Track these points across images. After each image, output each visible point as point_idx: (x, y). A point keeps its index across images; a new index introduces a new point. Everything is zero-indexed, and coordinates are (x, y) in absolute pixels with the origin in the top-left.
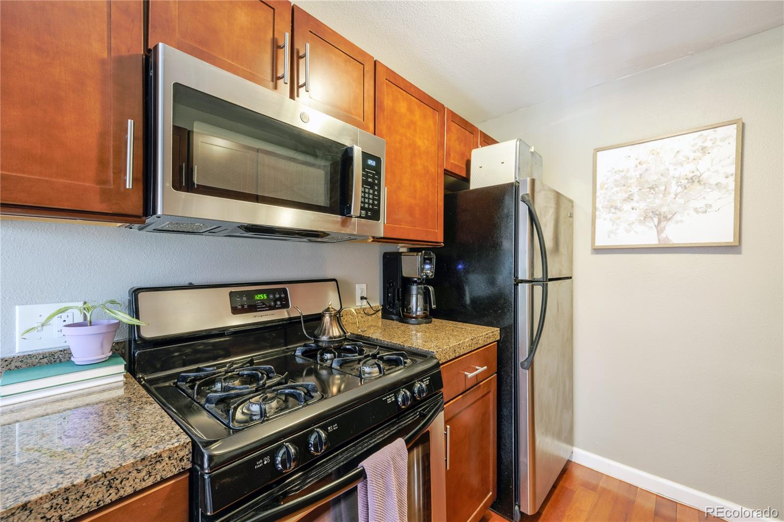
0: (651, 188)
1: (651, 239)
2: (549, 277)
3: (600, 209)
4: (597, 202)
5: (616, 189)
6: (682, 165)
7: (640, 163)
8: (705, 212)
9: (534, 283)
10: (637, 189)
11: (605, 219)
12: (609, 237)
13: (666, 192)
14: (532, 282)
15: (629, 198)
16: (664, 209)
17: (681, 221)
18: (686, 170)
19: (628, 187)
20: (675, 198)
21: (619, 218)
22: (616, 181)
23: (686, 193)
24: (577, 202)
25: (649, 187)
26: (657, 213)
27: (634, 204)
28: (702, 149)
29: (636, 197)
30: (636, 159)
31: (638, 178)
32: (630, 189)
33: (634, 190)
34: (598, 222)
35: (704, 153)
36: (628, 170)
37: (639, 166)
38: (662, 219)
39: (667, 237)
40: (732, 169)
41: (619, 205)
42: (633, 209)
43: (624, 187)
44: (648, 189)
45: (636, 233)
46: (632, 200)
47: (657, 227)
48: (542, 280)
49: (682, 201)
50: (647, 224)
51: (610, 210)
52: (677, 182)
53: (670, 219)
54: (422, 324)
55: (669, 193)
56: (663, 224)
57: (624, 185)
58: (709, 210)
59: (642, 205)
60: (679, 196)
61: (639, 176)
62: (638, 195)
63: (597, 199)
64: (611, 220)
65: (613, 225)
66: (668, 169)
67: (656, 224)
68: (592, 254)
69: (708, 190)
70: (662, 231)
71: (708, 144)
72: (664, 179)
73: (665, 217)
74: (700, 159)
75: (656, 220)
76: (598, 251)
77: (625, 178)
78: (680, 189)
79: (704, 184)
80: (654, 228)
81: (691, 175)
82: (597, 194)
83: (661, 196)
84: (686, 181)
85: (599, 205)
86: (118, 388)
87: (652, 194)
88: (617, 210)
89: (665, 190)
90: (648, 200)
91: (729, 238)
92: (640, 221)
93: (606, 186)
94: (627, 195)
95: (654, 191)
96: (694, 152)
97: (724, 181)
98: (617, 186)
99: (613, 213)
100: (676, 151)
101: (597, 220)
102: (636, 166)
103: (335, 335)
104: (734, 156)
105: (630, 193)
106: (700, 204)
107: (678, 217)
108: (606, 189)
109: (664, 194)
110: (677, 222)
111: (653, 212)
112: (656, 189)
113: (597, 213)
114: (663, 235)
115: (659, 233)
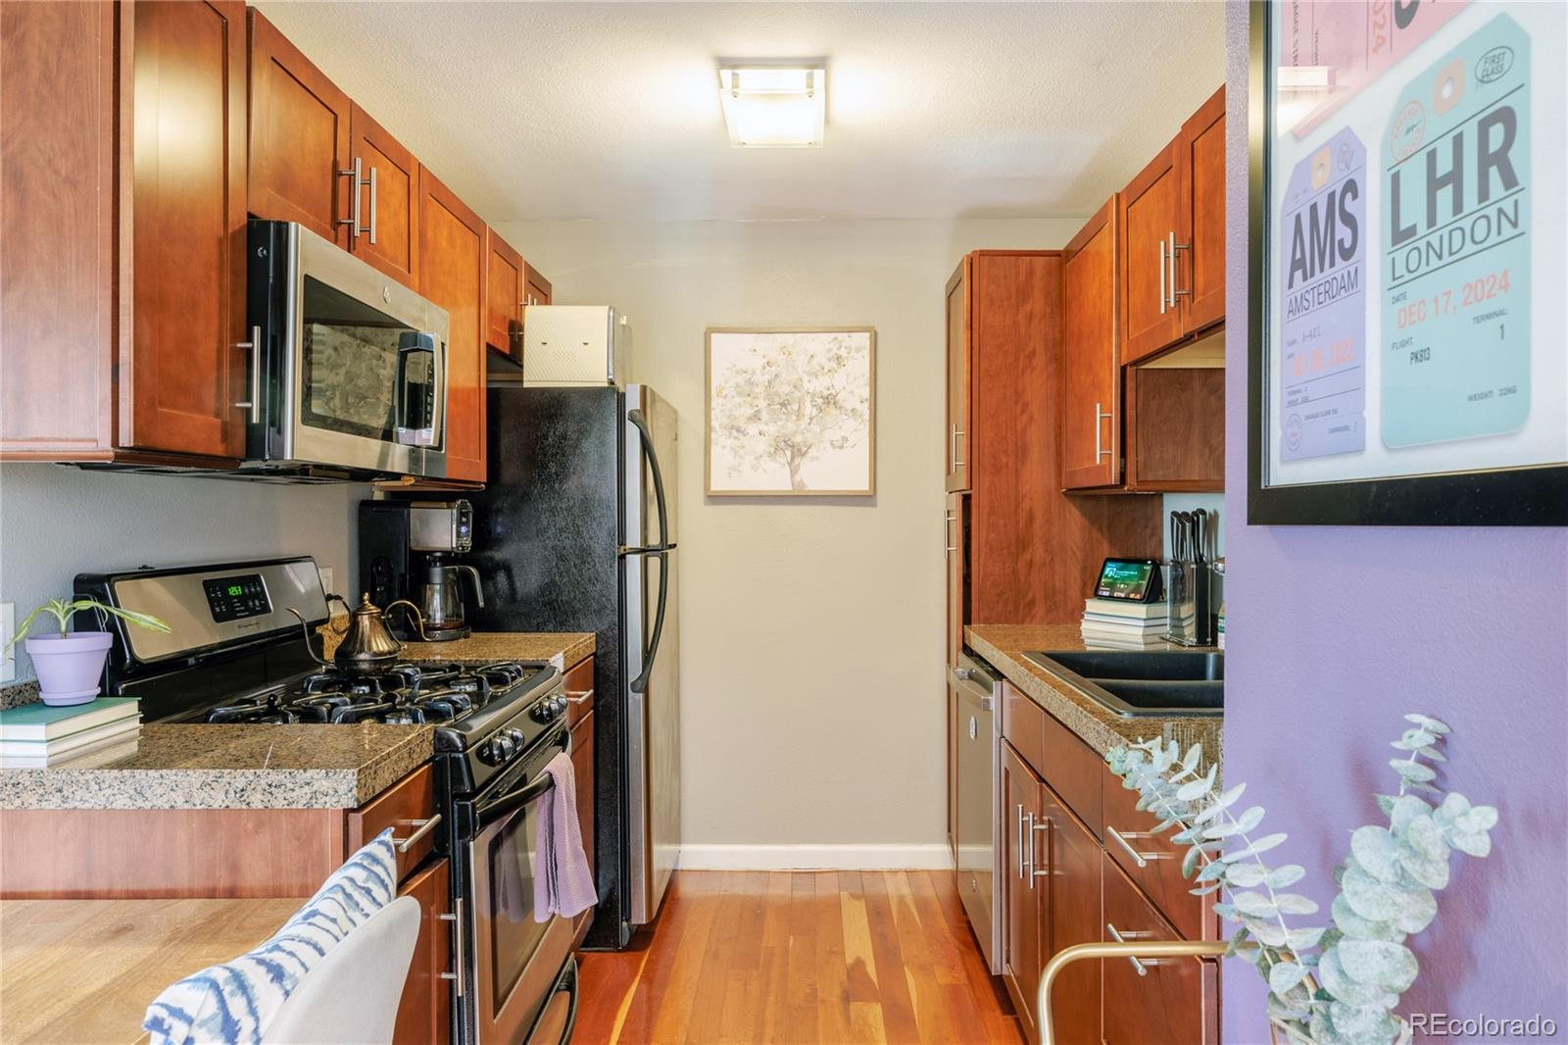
0: (783, 405)
1: (782, 484)
2: (669, 543)
3: (718, 429)
4: (713, 417)
5: (737, 399)
6: (817, 377)
7: (768, 363)
8: (841, 447)
9: (648, 553)
10: (765, 404)
11: (724, 447)
12: (730, 477)
13: (799, 414)
14: (645, 551)
15: (755, 416)
16: (798, 439)
17: (817, 458)
18: (819, 385)
19: (754, 398)
20: (810, 424)
21: (743, 447)
22: (738, 386)
23: (822, 418)
24: (682, 413)
25: (781, 401)
26: (790, 443)
27: (762, 427)
28: (837, 358)
29: (764, 416)
30: (764, 357)
31: (766, 388)
32: (756, 402)
33: (762, 404)
34: (715, 450)
35: (839, 364)
36: (754, 373)
37: (768, 368)
38: (796, 453)
39: (802, 480)
40: (866, 393)
41: (741, 423)
42: (760, 434)
43: (749, 398)
44: (779, 406)
45: (765, 471)
46: (760, 419)
47: (790, 464)
48: (660, 548)
49: (816, 428)
50: (779, 459)
51: (731, 434)
52: (812, 401)
53: (805, 453)
54: (459, 638)
55: (804, 416)
56: (797, 460)
57: (749, 395)
58: (845, 445)
59: (772, 430)
60: (814, 421)
61: (766, 383)
62: (768, 414)
63: (713, 412)
64: (732, 449)
65: (734, 458)
66: (801, 380)
67: (789, 460)
68: (705, 504)
69: (843, 416)
70: (797, 471)
71: (843, 352)
72: (797, 394)
73: (799, 450)
74: (836, 372)
75: (789, 453)
76: (715, 499)
77: (749, 382)
78: (815, 412)
79: (841, 408)
80: (787, 466)
81: (826, 393)
82: (712, 402)
83: (794, 418)
84: (821, 400)
85: (715, 423)
86: (131, 739)
87: (784, 413)
88: (740, 434)
89: (798, 410)
90: (779, 423)
91: (863, 485)
92: (770, 455)
93: (724, 392)
94: (753, 411)
95: (786, 409)
96: (829, 360)
97: (859, 406)
98: (740, 394)
99: (735, 438)
100: (810, 355)
101: (713, 447)
102: (764, 368)
103: (381, 649)
104: (868, 375)
105: (756, 409)
106: (837, 436)
107: (813, 452)
108: (725, 397)
109: (798, 416)
110: (812, 459)
111: (785, 442)
112: (789, 407)
113: (713, 435)
114: (797, 478)
115: (793, 473)
